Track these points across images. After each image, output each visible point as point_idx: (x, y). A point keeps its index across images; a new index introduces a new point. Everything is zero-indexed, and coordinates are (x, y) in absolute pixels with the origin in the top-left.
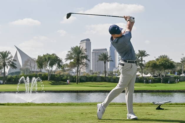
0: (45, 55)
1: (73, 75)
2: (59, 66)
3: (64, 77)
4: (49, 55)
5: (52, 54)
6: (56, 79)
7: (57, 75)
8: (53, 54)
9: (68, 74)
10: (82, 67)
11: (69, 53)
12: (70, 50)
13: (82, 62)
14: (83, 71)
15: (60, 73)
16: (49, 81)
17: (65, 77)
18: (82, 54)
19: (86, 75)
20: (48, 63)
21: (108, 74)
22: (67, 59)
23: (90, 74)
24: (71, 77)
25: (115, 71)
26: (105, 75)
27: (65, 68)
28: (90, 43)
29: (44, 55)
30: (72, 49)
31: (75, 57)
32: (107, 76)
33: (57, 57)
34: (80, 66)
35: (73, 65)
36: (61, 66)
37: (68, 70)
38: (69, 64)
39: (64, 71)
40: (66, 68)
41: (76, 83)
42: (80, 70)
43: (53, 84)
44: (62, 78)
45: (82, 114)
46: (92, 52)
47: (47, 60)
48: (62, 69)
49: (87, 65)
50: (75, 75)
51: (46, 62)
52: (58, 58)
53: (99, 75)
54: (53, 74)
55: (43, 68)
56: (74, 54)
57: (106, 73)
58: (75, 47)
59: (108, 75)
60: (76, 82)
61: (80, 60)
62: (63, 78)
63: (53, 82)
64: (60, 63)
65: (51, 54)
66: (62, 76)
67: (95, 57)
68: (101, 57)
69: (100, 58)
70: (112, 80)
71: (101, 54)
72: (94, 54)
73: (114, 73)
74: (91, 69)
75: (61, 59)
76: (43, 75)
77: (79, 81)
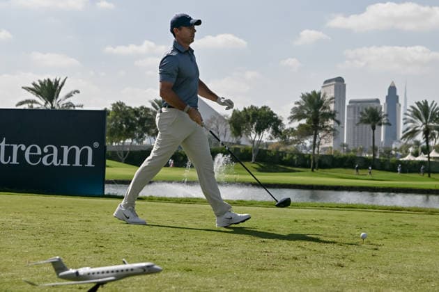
0: (247, 108)
1: (304, 152)
2: (276, 132)
3: (286, 156)
4: (255, 108)
5: (262, 107)
6: (269, 160)
7: (270, 151)
8: (264, 108)
9: (294, 151)
10: (324, 136)
11: (297, 106)
12: (299, 99)
13: (325, 125)
14: (327, 144)
15: (278, 148)
16: (254, 163)
17: (288, 155)
18: (325, 108)
19: (333, 154)
20: (254, 126)
21: (380, 153)
22: (292, 118)
23: (342, 152)
24: (301, 155)
25: (396, 148)
26: (374, 155)
27: (289, 136)
28: (345, 86)
29: (245, 109)
30: (303, 97)
31: (311, 115)
32: (378, 157)
33: (272, 114)
34: (320, 134)
35: (304, 132)
36: (281, 133)
37: (294, 142)
38: (296, 129)
39: (287, 143)
40: (291, 138)
41: (310, 170)
42: (319, 143)
43: (262, 170)
44: (282, 157)
45: (296, 223)
46: (348, 107)
47: (251, 119)
48: (282, 138)
49: (335, 133)
50: (309, 153)
51: (249, 123)
52: (275, 114)
53: (361, 154)
54: (265, 148)
55: (244, 135)
56: (308, 108)
57: (377, 150)
58: (310, 92)
59: (380, 156)
60: (310, 167)
61: (321, 120)
62: (284, 158)
63: (262, 165)
64: (279, 127)
65: (260, 107)
66: (281, 154)
67: (355, 117)
68: (365, 115)
69: (364, 118)
70: (388, 167)
71: (366, 110)
72: (352, 109)
73: (393, 152)
74: (345, 142)
75: (279, 118)
76: (241, 151)
77: (317, 165)
